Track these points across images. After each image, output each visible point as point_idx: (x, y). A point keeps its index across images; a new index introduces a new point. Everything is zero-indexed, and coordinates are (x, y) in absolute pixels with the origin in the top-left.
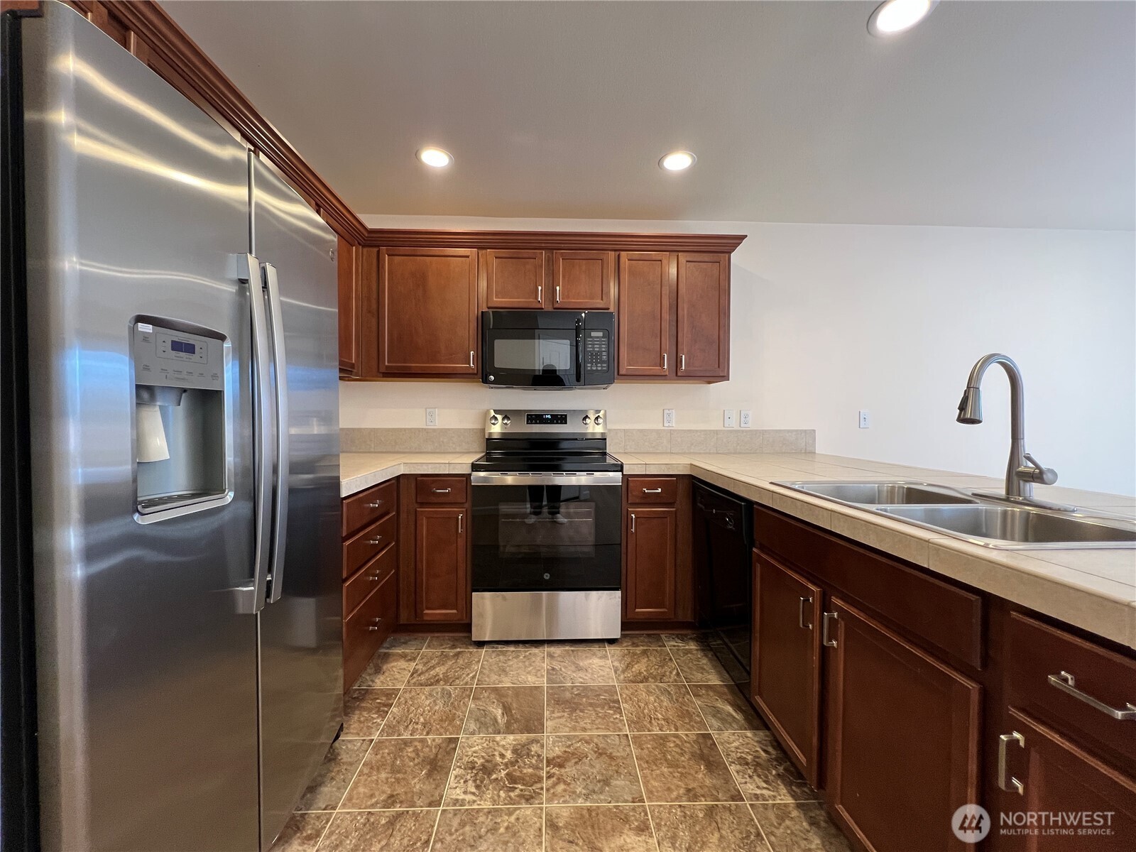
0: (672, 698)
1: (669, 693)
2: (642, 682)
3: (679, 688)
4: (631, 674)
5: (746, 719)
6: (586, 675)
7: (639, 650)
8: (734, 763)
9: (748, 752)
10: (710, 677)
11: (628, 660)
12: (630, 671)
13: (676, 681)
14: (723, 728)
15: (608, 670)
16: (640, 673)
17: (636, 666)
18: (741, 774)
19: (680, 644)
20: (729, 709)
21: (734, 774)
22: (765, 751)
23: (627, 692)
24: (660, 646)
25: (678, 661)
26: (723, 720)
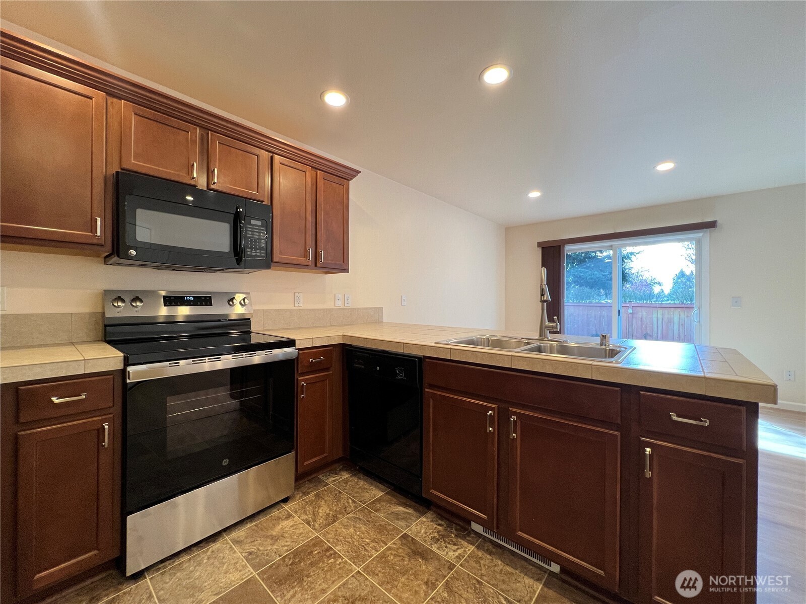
0: (364, 521)
1: (359, 519)
2: (334, 521)
3: (362, 510)
4: (322, 519)
5: (416, 510)
6: (286, 542)
7: (312, 496)
8: (432, 544)
9: (432, 532)
10: (373, 492)
11: (309, 509)
12: (319, 518)
13: (356, 507)
14: (409, 524)
15: (301, 526)
16: (328, 515)
17: (320, 511)
18: (441, 549)
19: (337, 478)
20: (401, 509)
21: (438, 551)
22: (439, 525)
23: (330, 536)
24: (325, 486)
25: (345, 491)
26: (405, 519)
